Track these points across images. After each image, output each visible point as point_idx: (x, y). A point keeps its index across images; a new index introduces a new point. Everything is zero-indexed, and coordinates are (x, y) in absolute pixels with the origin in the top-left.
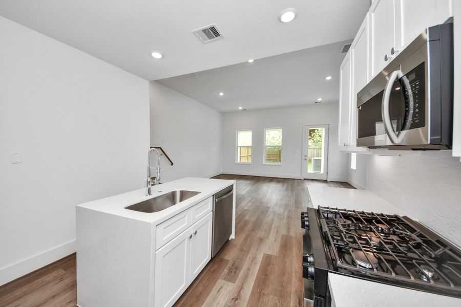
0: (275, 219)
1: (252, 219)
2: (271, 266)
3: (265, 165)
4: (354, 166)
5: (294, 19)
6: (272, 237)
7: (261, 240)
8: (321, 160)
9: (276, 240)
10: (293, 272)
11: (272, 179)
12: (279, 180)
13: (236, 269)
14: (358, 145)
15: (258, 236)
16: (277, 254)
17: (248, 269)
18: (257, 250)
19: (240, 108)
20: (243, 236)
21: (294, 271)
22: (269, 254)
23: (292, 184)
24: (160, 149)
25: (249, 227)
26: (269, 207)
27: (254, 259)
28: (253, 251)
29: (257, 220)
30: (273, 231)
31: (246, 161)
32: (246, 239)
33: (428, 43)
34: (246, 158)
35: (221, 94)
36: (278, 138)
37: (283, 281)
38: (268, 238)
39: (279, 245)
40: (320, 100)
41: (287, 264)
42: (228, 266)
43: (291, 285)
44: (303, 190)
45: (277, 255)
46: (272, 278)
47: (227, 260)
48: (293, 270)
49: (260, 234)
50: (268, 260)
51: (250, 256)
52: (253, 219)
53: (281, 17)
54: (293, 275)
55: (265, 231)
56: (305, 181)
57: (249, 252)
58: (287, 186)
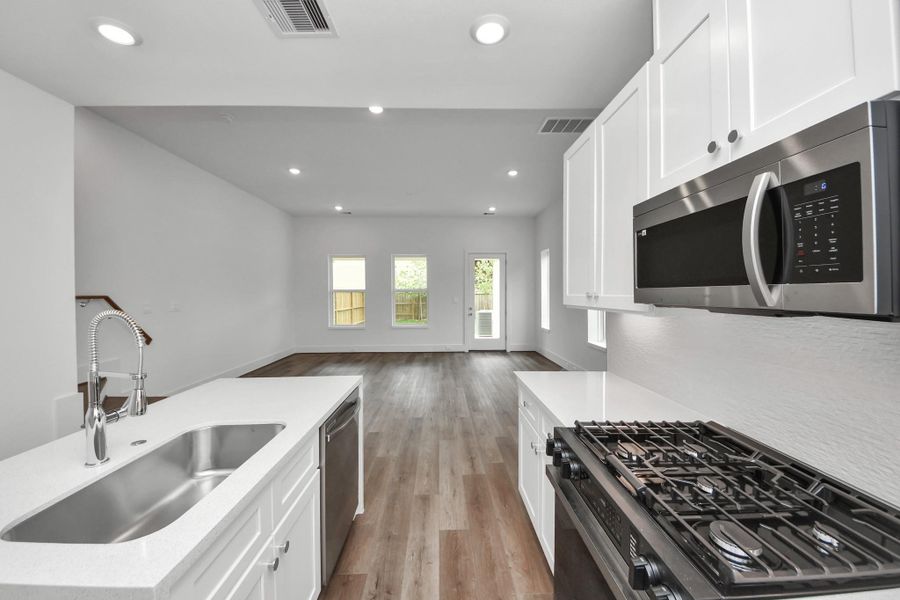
0: (441, 442)
1: (391, 453)
2: (463, 558)
3: (396, 329)
4: (545, 324)
5: (502, 40)
6: (445, 488)
7: (425, 499)
8: (490, 314)
9: (455, 491)
10: (507, 556)
11: (410, 358)
12: (425, 356)
13: (389, 592)
14: (636, 301)
15: (416, 493)
16: (465, 524)
17: (416, 583)
18: (424, 528)
19: (339, 208)
20: (382, 501)
21: (509, 555)
22: (450, 528)
23: (452, 364)
24: (103, 301)
25: (391, 474)
26: (420, 420)
27: (422, 551)
28: (413, 533)
29: (404, 455)
30: (444, 473)
31: (348, 323)
32: (390, 507)
33: (871, 128)
34: (348, 314)
35: (295, 171)
36: (413, 274)
37: (496, 584)
38: (438, 493)
39: (463, 500)
40: (492, 209)
41: (492, 544)
42: (366, 591)
43: (514, 589)
44: (474, 372)
45: (468, 528)
46: (473, 585)
47: (360, 576)
48: (507, 552)
49: (420, 485)
50: (452, 545)
51: (411, 547)
52: (395, 454)
53: (477, 28)
54: (511, 564)
55: (428, 475)
56: (472, 354)
57: (407, 538)
58: (444, 367)
